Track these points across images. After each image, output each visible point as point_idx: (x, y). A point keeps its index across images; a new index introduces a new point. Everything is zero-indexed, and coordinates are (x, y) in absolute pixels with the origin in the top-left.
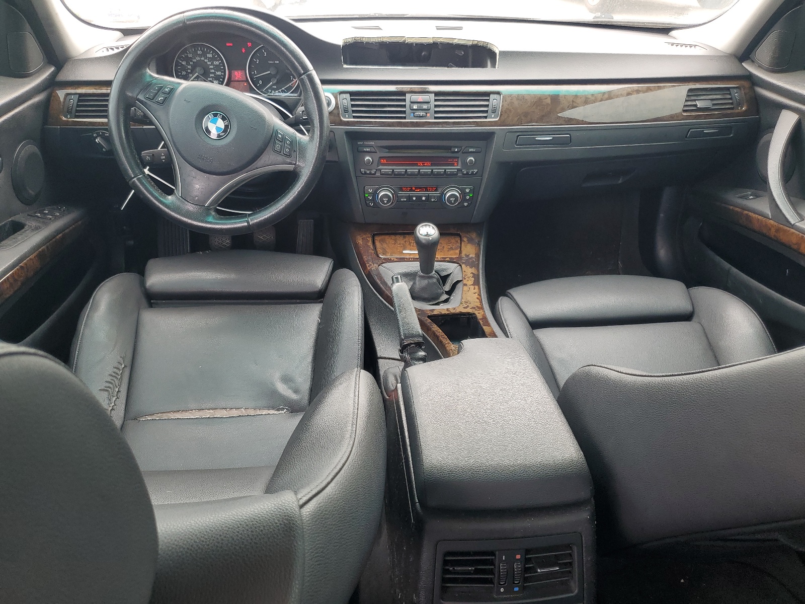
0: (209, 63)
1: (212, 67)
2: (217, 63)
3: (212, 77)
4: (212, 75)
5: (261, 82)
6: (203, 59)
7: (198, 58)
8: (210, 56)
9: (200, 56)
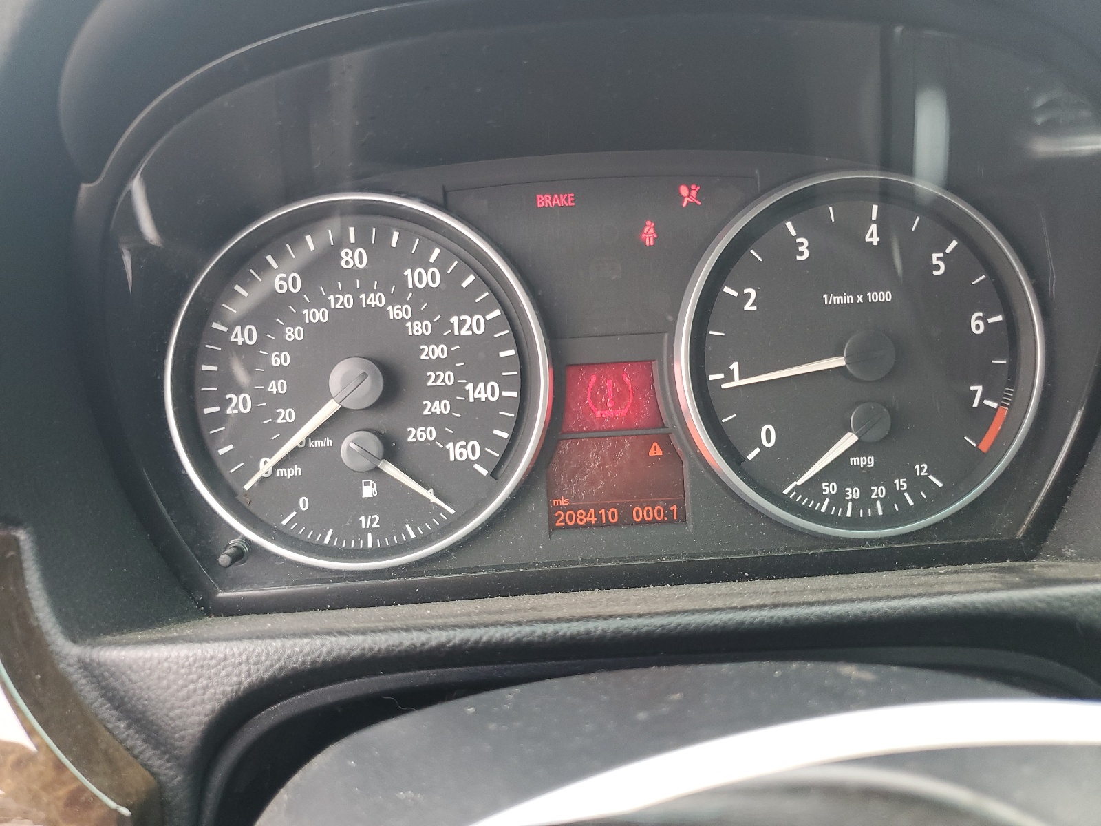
0: (419, 328)
1: (437, 351)
2: (471, 325)
3: (435, 420)
4: (440, 407)
5: (768, 435)
6: (374, 300)
7: (344, 301)
8: (423, 278)
9: (357, 281)
